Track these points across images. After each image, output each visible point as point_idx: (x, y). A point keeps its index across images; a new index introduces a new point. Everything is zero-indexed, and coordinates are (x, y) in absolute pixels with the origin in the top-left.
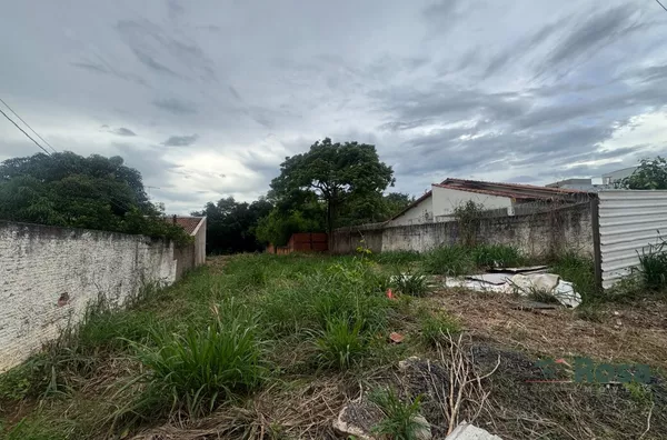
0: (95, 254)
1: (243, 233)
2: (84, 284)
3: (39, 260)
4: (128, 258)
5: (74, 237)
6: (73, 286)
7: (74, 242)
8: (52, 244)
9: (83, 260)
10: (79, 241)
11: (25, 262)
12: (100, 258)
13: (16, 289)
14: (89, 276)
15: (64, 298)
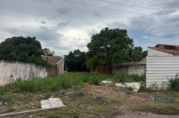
0: (19, 67)
1: (82, 64)
2: (16, 74)
3: (7, 67)
4: (28, 69)
5: (14, 63)
6: (14, 74)
7: (14, 64)
8: (10, 64)
9: (16, 68)
10: (15, 64)
11: (5, 67)
12: (20, 68)
13: (3, 72)
14: (17, 72)
15: (12, 76)
